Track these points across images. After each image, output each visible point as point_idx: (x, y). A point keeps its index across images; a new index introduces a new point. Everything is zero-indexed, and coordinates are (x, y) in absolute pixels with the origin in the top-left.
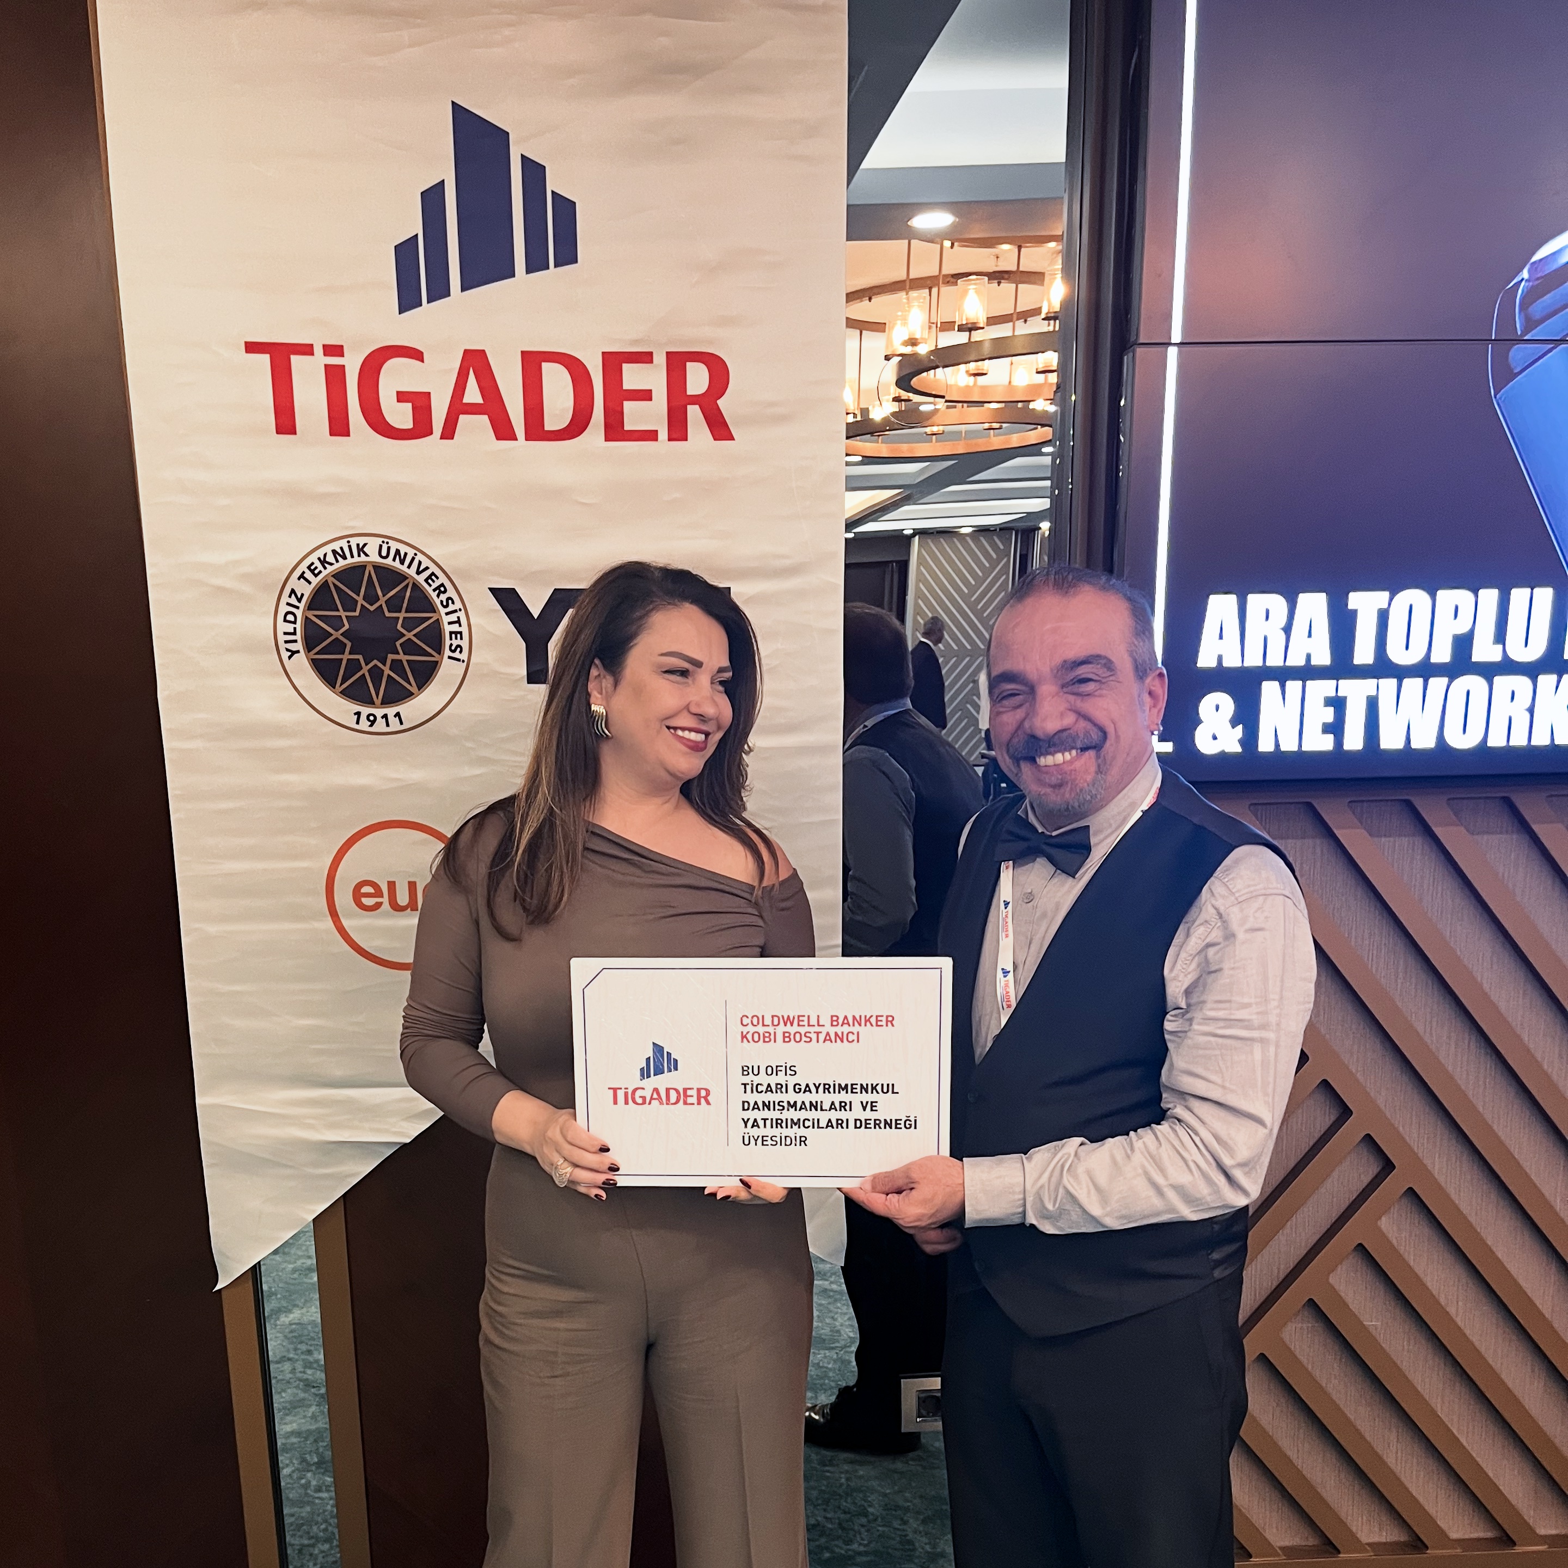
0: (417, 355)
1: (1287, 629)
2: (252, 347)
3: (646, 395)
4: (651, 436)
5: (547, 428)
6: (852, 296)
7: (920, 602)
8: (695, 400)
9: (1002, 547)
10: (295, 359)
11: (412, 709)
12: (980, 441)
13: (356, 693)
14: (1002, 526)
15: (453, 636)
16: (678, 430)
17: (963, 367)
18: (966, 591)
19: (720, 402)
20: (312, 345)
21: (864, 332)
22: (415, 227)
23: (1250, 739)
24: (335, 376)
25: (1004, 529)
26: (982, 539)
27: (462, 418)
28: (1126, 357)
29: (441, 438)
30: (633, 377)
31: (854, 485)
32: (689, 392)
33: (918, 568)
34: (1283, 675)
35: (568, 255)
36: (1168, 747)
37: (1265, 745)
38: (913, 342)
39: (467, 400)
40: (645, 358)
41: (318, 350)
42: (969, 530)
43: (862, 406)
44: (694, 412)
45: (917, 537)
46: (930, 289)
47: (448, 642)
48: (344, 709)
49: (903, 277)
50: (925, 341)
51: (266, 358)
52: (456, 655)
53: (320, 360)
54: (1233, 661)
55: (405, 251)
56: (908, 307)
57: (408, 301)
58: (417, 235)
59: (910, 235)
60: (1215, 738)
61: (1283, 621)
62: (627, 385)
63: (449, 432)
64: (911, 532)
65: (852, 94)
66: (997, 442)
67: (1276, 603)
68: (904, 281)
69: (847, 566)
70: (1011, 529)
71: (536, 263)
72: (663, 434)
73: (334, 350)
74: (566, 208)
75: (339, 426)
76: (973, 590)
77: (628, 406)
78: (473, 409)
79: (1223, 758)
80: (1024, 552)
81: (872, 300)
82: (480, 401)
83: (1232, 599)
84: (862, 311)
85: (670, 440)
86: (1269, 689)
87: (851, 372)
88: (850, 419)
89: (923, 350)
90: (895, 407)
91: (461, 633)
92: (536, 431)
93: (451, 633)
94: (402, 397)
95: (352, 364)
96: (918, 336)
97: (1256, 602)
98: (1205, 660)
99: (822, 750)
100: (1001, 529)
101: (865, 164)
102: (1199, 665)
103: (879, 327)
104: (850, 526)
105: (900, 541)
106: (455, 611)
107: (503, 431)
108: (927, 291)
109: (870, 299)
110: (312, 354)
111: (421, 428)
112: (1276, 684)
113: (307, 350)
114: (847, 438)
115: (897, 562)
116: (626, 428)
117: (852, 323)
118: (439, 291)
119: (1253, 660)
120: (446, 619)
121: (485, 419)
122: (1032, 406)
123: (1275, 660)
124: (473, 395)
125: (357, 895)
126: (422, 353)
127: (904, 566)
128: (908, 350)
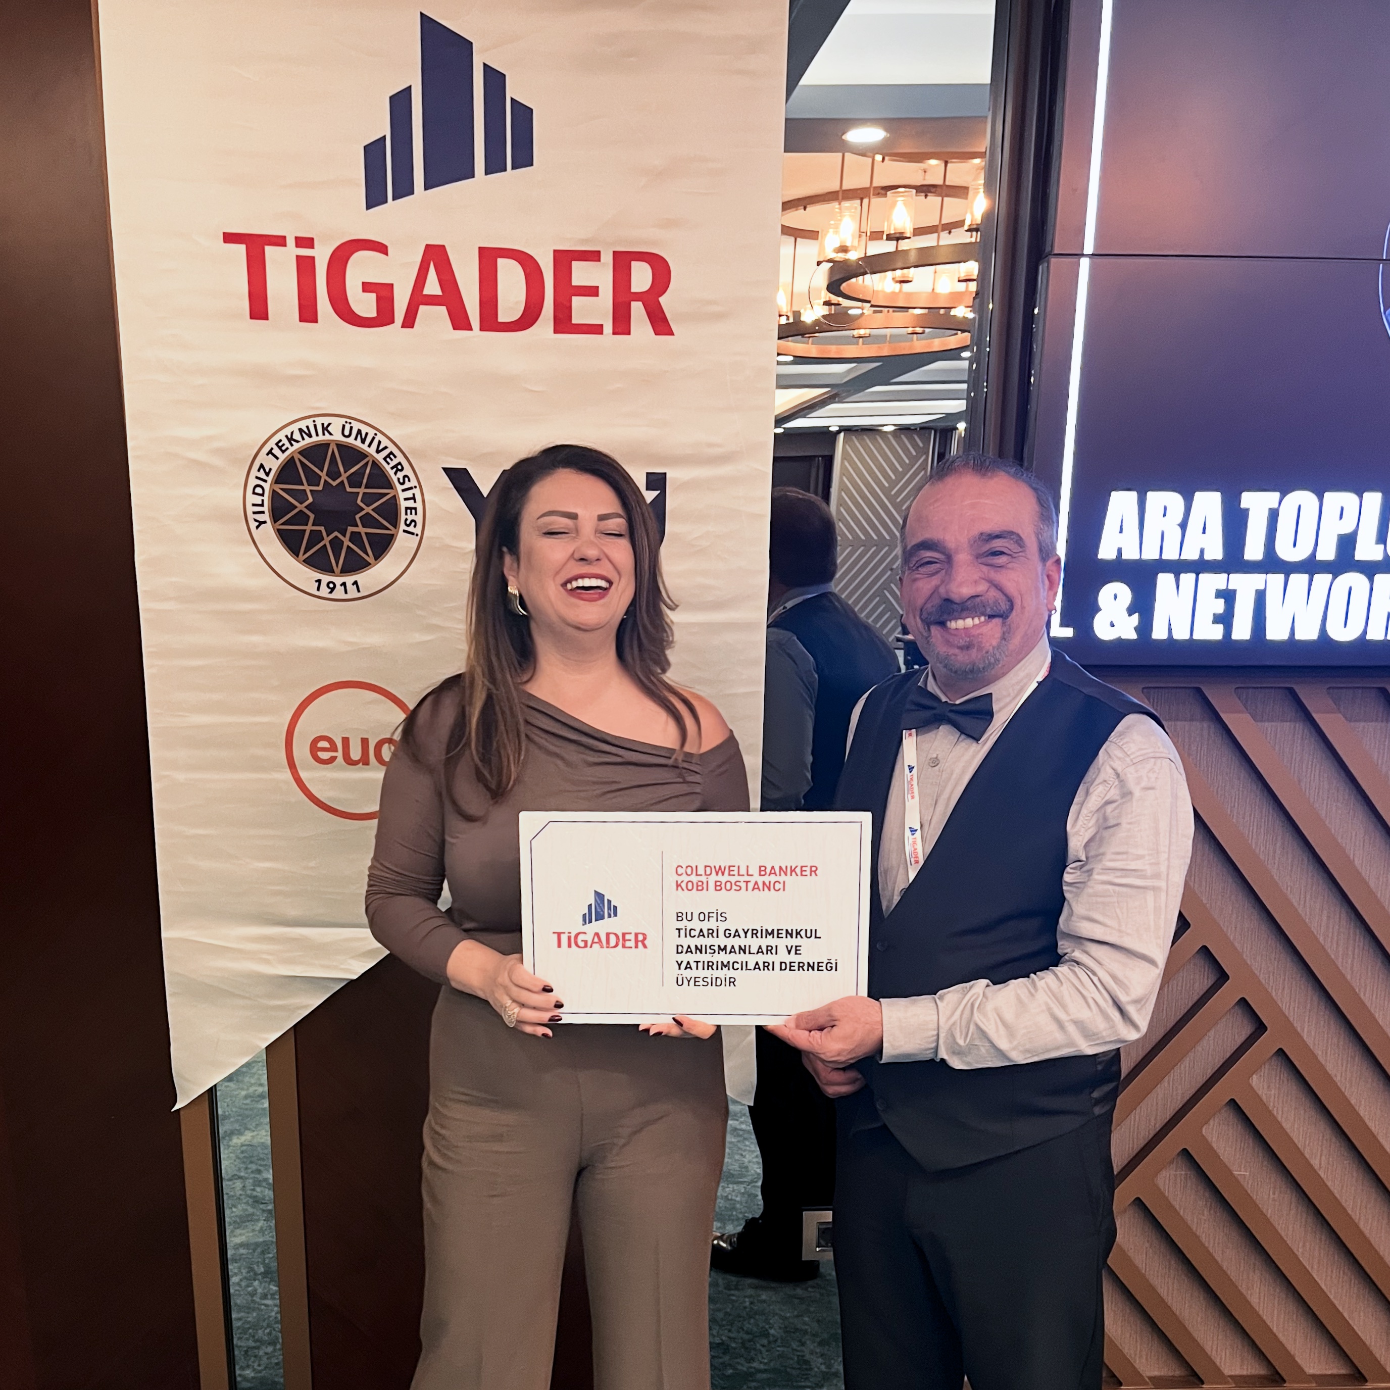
0: (382, 248)
1: (1183, 526)
2: (229, 238)
3: (592, 291)
4: (597, 329)
5: (500, 320)
6: (787, 206)
7: (843, 494)
8: (638, 297)
9: (921, 445)
10: (269, 250)
11: (370, 578)
12: (903, 344)
13: (319, 562)
14: (922, 425)
15: (409, 511)
16: (622, 325)
17: (889, 274)
18: (887, 485)
19: (661, 299)
20: (284, 237)
21: (798, 239)
22: (383, 129)
23: (1145, 627)
24: (305, 266)
25: (924, 429)
26: (903, 436)
27: (423, 309)
28: (1040, 267)
29: (403, 326)
30: (581, 274)
31: (784, 383)
32: (634, 290)
33: (842, 463)
34: (1178, 568)
35: (524, 159)
36: (1069, 632)
37: (1159, 633)
38: (844, 249)
39: (427, 291)
40: (594, 256)
41: (291, 242)
42: (892, 428)
43: (795, 309)
44: (637, 308)
45: (842, 434)
46: (862, 199)
47: (403, 517)
48: (306, 576)
49: (837, 188)
50: (855, 248)
51: (242, 248)
52: (411, 529)
53: (292, 251)
54: (1131, 553)
55: (373, 151)
56: (841, 216)
57: (375, 198)
58: (385, 137)
59: (843, 147)
60: (1112, 625)
61: (1179, 518)
62: (575, 282)
63: (409, 322)
64: (837, 429)
65: (793, 15)
66: (919, 346)
67: (1174, 500)
68: (837, 192)
69: (775, 459)
70: (930, 428)
71: (494, 165)
72: (608, 328)
73: (305, 242)
74: (523, 114)
75: (308, 313)
76: (893, 484)
77: (576, 301)
78: (432, 300)
79: (1120, 643)
80: (942, 451)
81: (807, 209)
82: (439, 292)
83: (1133, 496)
84: (797, 218)
85: (614, 333)
86: (1165, 580)
87: (785, 277)
88: (783, 321)
89: (853, 256)
90: (825, 310)
91: (415, 509)
92: (490, 322)
93: (407, 508)
94: (367, 287)
95: (322, 255)
96: (848, 244)
97: (1155, 499)
98: (1106, 552)
99: (748, 626)
100: (922, 428)
101: (803, 82)
102: (1100, 557)
103: (812, 235)
104: (779, 421)
105: (826, 437)
106: (411, 488)
107: (460, 321)
108: (859, 201)
109: (805, 209)
110: (285, 245)
111: (384, 317)
112: (1171, 576)
113: (280, 241)
114: (779, 338)
115: (823, 457)
116: (574, 321)
117: (787, 230)
118: (404, 189)
119: (1151, 553)
120: (402, 496)
121: (443, 310)
122: (953, 312)
123: (1171, 554)
124: (432, 287)
125: (314, 749)
126: (386, 247)
127: (829, 461)
128: (840, 256)
